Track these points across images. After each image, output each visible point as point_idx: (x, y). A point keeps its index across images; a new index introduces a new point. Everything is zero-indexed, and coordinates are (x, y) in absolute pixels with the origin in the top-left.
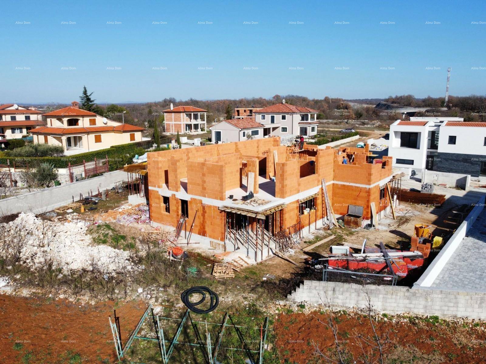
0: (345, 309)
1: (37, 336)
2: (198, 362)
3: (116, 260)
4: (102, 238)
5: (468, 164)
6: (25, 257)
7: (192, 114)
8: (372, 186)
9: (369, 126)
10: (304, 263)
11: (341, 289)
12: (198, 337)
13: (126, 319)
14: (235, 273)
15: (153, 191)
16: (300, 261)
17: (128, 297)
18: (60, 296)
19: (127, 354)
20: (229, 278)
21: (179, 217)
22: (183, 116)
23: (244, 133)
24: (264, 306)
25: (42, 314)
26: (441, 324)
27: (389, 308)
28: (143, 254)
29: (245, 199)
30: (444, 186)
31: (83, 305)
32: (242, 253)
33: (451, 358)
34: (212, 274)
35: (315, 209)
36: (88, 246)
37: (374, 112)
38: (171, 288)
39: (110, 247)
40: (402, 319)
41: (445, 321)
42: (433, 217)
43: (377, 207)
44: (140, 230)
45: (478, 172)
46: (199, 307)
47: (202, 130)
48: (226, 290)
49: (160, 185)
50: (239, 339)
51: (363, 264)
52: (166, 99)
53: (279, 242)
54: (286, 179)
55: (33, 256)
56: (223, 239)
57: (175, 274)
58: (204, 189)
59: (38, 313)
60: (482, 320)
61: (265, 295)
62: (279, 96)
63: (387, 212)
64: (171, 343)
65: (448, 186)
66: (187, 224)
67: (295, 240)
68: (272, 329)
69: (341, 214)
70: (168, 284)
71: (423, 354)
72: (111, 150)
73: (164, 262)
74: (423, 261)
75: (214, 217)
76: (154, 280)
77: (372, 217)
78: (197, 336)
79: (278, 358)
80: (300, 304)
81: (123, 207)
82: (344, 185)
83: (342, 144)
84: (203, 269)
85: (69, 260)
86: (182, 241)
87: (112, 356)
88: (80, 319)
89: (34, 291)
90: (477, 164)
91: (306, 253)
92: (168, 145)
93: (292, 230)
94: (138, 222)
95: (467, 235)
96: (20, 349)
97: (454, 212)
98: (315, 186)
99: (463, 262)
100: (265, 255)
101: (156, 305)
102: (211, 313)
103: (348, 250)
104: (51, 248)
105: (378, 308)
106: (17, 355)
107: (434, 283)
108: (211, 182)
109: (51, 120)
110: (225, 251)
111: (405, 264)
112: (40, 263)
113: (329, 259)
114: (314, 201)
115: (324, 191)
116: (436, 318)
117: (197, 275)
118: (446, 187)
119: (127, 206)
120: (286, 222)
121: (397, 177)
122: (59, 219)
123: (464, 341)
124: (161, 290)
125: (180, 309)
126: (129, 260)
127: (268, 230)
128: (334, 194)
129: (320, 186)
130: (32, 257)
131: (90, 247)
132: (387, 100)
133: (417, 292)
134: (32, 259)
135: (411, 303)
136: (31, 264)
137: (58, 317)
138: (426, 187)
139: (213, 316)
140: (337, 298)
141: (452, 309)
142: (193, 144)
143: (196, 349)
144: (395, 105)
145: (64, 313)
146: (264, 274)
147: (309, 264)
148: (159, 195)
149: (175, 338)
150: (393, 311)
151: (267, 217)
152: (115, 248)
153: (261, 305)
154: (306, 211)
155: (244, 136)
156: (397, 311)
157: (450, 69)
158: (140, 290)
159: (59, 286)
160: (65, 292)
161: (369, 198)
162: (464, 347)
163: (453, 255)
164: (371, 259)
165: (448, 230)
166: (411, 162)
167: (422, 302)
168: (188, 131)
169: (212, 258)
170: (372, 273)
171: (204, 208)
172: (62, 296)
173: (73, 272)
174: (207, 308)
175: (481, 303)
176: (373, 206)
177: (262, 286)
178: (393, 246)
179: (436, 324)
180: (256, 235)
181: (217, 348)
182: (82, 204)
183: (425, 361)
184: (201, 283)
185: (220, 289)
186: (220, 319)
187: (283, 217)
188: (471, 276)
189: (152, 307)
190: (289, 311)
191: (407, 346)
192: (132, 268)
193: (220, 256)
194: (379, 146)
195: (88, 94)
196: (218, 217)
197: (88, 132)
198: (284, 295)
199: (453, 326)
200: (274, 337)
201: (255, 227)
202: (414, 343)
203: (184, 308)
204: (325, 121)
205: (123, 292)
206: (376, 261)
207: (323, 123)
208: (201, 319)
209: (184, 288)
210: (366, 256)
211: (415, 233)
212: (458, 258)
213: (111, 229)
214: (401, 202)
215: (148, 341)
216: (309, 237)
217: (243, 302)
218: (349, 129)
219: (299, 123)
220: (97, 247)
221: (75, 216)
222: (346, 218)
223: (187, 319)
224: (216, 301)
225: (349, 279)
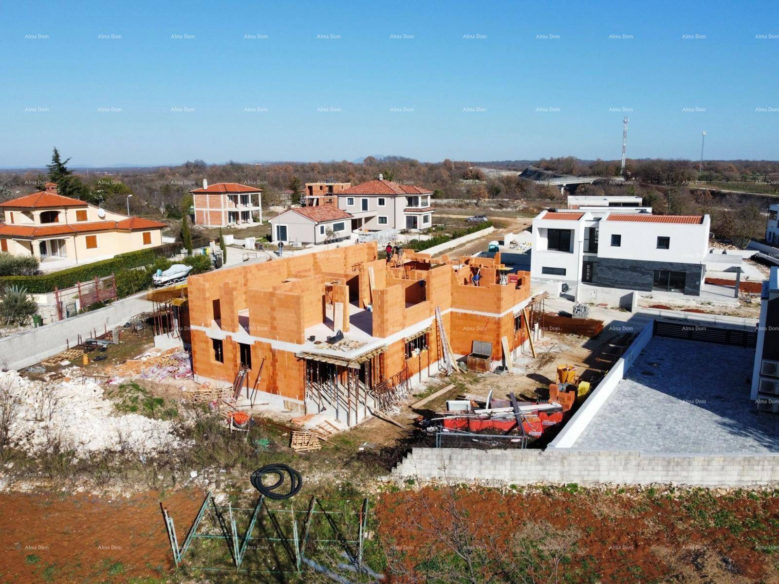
0: (464, 482)
1: (56, 544)
2: (280, 560)
3: (155, 435)
4: (130, 403)
5: (637, 274)
6: (16, 436)
7: (239, 195)
8: (502, 315)
9: (509, 210)
10: (413, 424)
11: (460, 457)
12: (278, 530)
13: (179, 513)
14: (321, 444)
15: (197, 331)
16: (407, 422)
17: (177, 484)
18: (78, 490)
19: (186, 557)
20: (314, 450)
21: (238, 368)
22: (224, 199)
23: (322, 228)
24: (362, 484)
25: (57, 514)
26: (580, 493)
27: (519, 478)
28: (191, 423)
29: (331, 340)
30: (605, 306)
31: (113, 499)
32: (329, 416)
33: (588, 533)
34: (290, 447)
35: (427, 349)
36: (109, 415)
37: (518, 184)
38: (236, 468)
39: (142, 417)
40: (534, 489)
41: (585, 489)
42: (586, 353)
43: (511, 343)
44: (180, 388)
45: (651, 284)
46: (276, 491)
47: (255, 220)
48: (310, 467)
49: (209, 322)
50: (331, 528)
51: (488, 423)
52: (188, 162)
53: (380, 398)
54: (387, 312)
55: (29, 435)
56: (302, 397)
57: (241, 449)
58: (274, 328)
59: (50, 513)
60: (627, 485)
61: (362, 470)
62: (373, 158)
63: (525, 348)
64: (244, 540)
65: (609, 306)
66: (249, 378)
67: (401, 393)
68: (374, 513)
69: (462, 353)
70: (231, 463)
71: (557, 529)
72: (117, 262)
73: (224, 433)
74: (562, 415)
75: (289, 368)
76: (212, 459)
77: (503, 357)
78: (276, 528)
79: (382, 547)
80: (408, 478)
81: (147, 354)
82: (466, 315)
83: (468, 242)
84: (276, 440)
85: (85, 438)
86: (243, 402)
87: (166, 562)
88: (112, 518)
89: (38, 484)
90: (648, 274)
91: (416, 411)
92: (205, 250)
93: (396, 380)
94: (174, 377)
95: (625, 378)
96: (36, 562)
97: (611, 345)
98: (427, 318)
99: (615, 414)
100: (360, 416)
101: (218, 493)
102: (293, 498)
103: (469, 405)
104: (55, 422)
105: (505, 477)
106: (33, 571)
107: (576, 443)
108: (284, 317)
109: (11, 213)
110: (305, 413)
111: (540, 420)
112: (41, 444)
113: (445, 418)
114: (425, 338)
115: (439, 323)
116: (575, 486)
117: (270, 449)
118: (606, 308)
119: (155, 353)
120: (388, 370)
121: (537, 299)
122: (51, 376)
123: (606, 510)
124: (222, 472)
125: (250, 496)
126: (172, 433)
127: (364, 382)
128: (454, 327)
129: (434, 317)
130: (27, 436)
131: (112, 418)
132: (537, 164)
133: (551, 454)
134: (28, 440)
135: (544, 469)
136: (28, 446)
137: (80, 517)
138: (579, 310)
139: (296, 502)
140: (455, 468)
141: (592, 473)
142: (244, 246)
143: (277, 545)
144: (550, 172)
145: (88, 511)
146: (360, 442)
147: (420, 426)
148: (207, 337)
149: (248, 533)
150: (523, 480)
151: (363, 365)
152: (150, 417)
153: (358, 483)
154: (415, 353)
155: (322, 232)
156: (529, 480)
157: (627, 119)
158: (194, 474)
159: (75, 475)
160: (84, 483)
161: (499, 331)
162: (605, 518)
163: (603, 405)
164: (498, 416)
165: (600, 371)
166: (562, 272)
167: (558, 466)
168: (232, 222)
169: (288, 425)
170: (499, 434)
171: (274, 355)
172: (81, 489)
173: (93, 455)
174: (287, 492)
175: (625, 465)
176: (505, 342)
177: (358, 459)
178: (530, 396)
179: (575, 493)
180: (348, 390)
181: (304, 541)
182: (82, 352)
183: (559, 539)
184: (277, 459)
185: (303, 465)
186: (306, 504)
187: (383, 364)
188: (622, 431)
189: (213, 496)
190: (394, 489)
191: (539, 521)
192: (178, 445)
193: (300, 422)
194: (522, 245)
195: (62, 162)
196: (294, 367)
197: (74, 232)
198: (387, 469)
199: (594, 495)
200: (376, 522)
201: (346, 377)
202: (547, 518)
203: (255, 494)
204: (445, 201)
205: (169, 478)
206: (504, 418)
207: (440, 206)
208: (280, 507)
209: (254, 467)
210: (492, 413)
211: (558, 377)
212: (609, 408)
213: (141, 390)
214: (545, 332)
215: (212, 540)
216: (420, 388)
217: (334, 481)
218: (480, 217)
219: (405, 210)
220: (123, 417)
221: (76, 370)
222: (469, 359)
223: (261, 508)
224: (299, 482)
225: (469, 443)
